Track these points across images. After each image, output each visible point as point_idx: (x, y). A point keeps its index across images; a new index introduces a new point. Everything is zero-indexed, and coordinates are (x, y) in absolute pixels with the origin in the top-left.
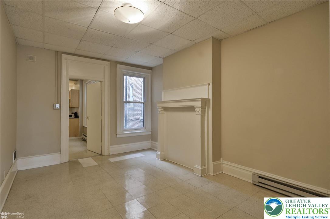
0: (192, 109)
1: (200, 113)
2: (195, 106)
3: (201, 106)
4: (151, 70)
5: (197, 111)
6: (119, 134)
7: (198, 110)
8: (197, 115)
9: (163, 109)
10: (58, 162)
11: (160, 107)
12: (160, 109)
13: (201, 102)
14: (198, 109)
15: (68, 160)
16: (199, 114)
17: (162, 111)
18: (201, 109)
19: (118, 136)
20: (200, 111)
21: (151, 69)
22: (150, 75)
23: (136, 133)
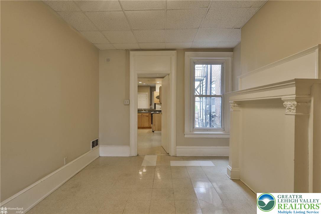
0: (278, 103)
1: (294, 112)
2: (283, 98)
3: (295, 96)
4: (232, 52)
5: (287, 108)
6: (187, 134)
7: (291, 104)
8: (286, 114)
9: (237, 104)
10: (127, 155)
11: (232, 102)
12: (232, 103)
13: (295, 88)
14: (289, 103)
15: (136, 155)
16: (291, 113)
17: (234, 106)
18: (295, 103)
19: (186, 136)
20: (293, 108)
21: (231, 50)
22: (230, 58)
23: (208, 134)
